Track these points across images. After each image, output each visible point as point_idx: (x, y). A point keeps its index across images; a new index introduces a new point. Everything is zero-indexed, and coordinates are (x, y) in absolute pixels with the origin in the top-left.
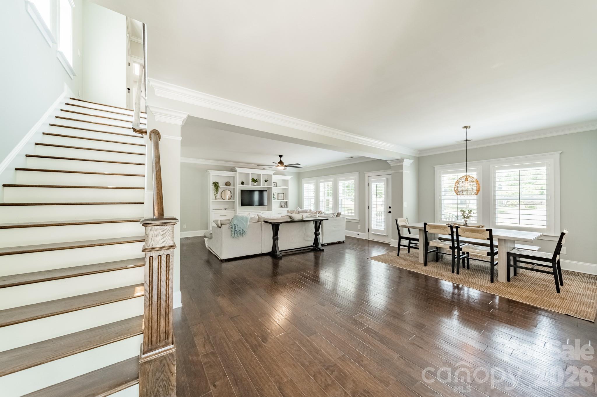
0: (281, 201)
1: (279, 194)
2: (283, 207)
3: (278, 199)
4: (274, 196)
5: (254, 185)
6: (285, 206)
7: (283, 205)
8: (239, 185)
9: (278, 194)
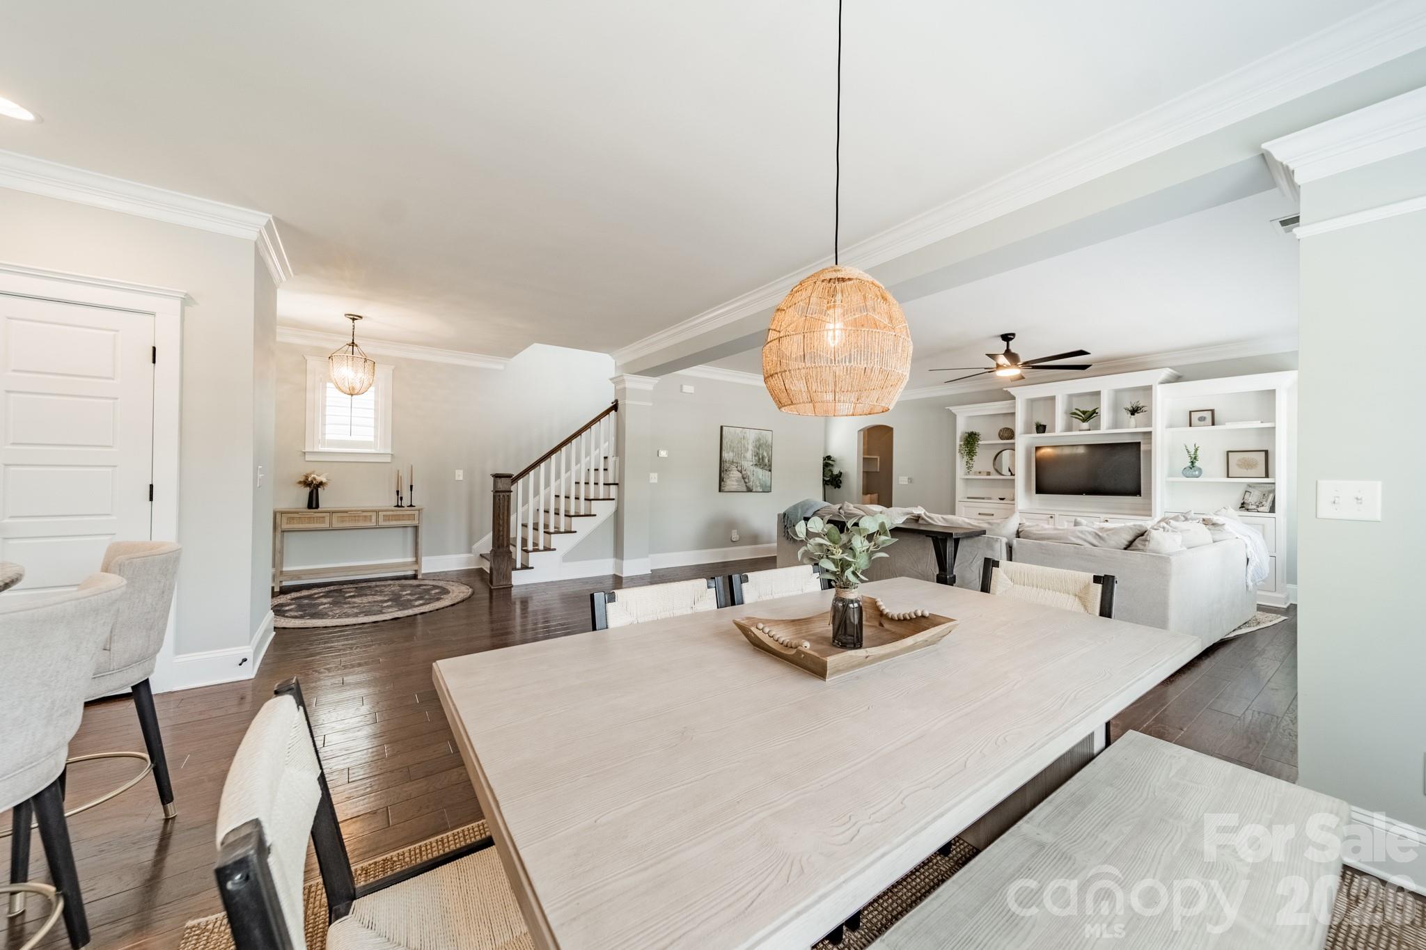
0: (1249, 485)
1: (1230, 454)
2: (1248, 510)
3: (1228, 477)
4: (1192, 463)
5: (1080, 430)
6: (1260, 504)
7: (1252, 499)
8: (1028, 432)
9: (1228, 452)
